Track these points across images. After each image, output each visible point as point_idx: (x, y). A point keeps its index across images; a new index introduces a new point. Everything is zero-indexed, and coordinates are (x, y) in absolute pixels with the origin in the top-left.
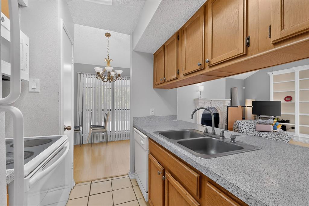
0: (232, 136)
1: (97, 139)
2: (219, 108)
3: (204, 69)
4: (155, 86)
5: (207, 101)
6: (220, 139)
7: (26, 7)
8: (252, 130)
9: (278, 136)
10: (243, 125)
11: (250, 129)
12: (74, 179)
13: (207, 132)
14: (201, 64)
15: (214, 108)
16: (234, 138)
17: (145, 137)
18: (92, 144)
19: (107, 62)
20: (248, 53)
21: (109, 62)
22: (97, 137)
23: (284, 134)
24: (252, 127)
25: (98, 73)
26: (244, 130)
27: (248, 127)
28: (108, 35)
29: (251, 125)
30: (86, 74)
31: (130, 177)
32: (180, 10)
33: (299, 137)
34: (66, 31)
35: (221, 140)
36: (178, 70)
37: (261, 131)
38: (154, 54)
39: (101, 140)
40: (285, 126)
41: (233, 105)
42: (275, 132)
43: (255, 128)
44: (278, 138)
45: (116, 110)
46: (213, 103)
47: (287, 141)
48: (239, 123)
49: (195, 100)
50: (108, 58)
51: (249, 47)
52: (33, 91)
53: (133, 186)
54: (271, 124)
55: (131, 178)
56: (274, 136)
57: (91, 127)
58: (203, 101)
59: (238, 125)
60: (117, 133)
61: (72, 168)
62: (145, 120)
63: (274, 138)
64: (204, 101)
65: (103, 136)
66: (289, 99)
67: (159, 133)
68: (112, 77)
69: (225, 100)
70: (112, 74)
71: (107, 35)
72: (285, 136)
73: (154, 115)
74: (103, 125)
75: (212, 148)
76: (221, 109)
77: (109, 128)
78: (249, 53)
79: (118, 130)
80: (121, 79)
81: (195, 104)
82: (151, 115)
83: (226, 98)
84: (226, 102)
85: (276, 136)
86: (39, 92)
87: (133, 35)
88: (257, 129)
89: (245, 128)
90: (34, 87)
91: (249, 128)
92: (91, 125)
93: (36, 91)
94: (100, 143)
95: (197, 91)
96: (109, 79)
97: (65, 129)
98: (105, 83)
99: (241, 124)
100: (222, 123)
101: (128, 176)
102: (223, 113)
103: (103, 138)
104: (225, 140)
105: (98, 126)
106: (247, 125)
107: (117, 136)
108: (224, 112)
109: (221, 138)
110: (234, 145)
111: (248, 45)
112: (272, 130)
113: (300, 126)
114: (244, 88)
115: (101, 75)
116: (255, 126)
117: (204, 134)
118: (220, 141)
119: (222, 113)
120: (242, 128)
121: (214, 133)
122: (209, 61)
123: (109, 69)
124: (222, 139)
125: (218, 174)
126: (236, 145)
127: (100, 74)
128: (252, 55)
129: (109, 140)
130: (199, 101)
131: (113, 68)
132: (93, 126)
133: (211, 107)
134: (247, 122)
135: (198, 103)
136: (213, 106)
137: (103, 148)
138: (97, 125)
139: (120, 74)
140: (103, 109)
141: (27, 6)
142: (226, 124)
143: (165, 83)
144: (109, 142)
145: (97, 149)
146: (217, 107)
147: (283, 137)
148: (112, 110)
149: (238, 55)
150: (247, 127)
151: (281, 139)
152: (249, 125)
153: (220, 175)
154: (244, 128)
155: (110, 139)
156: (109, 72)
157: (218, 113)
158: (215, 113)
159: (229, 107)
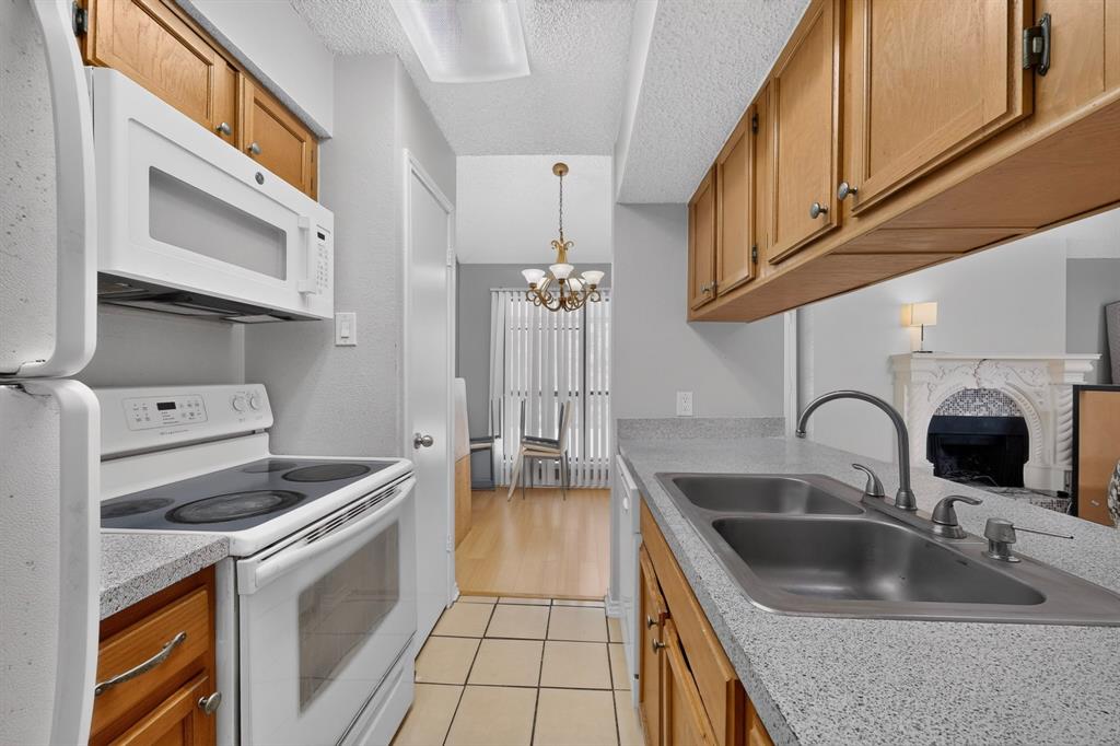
0: (992, 530)
1: (540, 477)
2: (1023, 393)
3: (838, 228)
4: (692, 313)
5: (956, 364)
6: (930, 533)
7: (330, 138)
12: (456, 580)
13: (877, 496)
14: (824, 211)
15: (998, 393)
16: (1006, 539)
17: (633, 486)
18: (524, 491)
19: (557, 251)
20: (1039, 107)
21: (563, 250)
22: (540, 471)
25: (533, 286)
28: (561, 170)
30: (512, 292)
31: (608, 609)
32: (740, 17)
34: (422, 178)
35: (939, 541)
36: (755, 249)
38: (690, 205)
39: (549, 480)
41: (1114, 380)
45: (592, 393)
46: (985, 370)
49: (892, 360)
50: (562, 240)
51: (1044, 72)
52: (342, 342)
53: (609, 642)
55: (609, 613)
57: (522, 442)
58: (933, 366)
60: (596, 464)
61: (448, 552)
62: (659, 431)
64: (941, 363)
65: (557, 471)
67: (676, 481)
68: (574, 293)
69: (1062, 361)
70: (575, 284)
71: (559, 170)
73: (690, 413)
74: (556, 438)
75: (887, 567)
76: (1038, 400)
77: (572, 447)
78: (1047, 104)
79: (600, 456)
80: (599, 300)
81: (895, 377)
82: (680, 412)
83: (1068, 352)
84: (1068, 366)
86: (354, 346)
87: (616, 151)
90: (345, 333)
92: (522, 436)
93: (348, 342)
94: (548, 491)
95: (903, 325)
96: (562, 303)
97: (417, 443)
98: (555, 313)
100: (1043, 461)
101: (602, 604)
102: (1051, 419)
103: (557, 477)
104: (955, 542)
105: (542, 440)
107: (603, 473)
108: (1055, 412)
109: (938, 529)
110: (1001, 575)
111: (1037, 66)
115: (540, 290)
117: (862, 502)
118: (929, 545)
119: (1041, 416)
121: (910, 504)
122: (854, 192)
123: (560, 270)
124: (943, 535)
125: (780, 700)
126: (1010, 579)
127: (538, 288)
128: (1060, 110)
129: (572, 484)
130: (914, 365)
131: (572, 268)
132: (528, 438)
133: (976, 391)
135: (910, 373)
136: (987, 385)
137: (556, 507)
138: (540, 437)
139: (597, 283)
140: (556, 390)
141: (331, 134)
142: (1070, 468)
143: (718, 301)
144: (575, 489)
145: (537, 506)
146: (1014, 387)
148: (581, 395)
149: (984, 128)
153: (785, 709)
155: (576, 482)
156: (562, 281)
157: (1018, 415)
158: (1005, 415)
159: (1088, 392)
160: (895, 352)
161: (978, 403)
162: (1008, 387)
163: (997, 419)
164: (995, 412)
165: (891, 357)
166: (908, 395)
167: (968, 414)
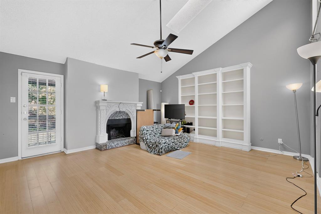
2: (130, 112)
5: (113, 104)
8: (158, 135)
9: (177, 140)
10: (147, 131)
11: (156, 135)
15: (125, 112)
23: (184, 137)
24: (158, 132)
26: (149, 137)
27: (154, 132)
29: (158, 130)
33: (197, 138)
37: (165, 136)
40: (189, 128)
42: (177, 136)
43: (161, 133)
44: (177, 142)
46: (121, 106)
47: (186, 144)
48: (144, 129)
54: (173, 128)
56: (173, 141)
59: (143, 131)
63: (173, 143)
64: (109, 104)
66: (192, 102)
69: (137, 103)
72: (184, 140)
76: (133, 114)
81: (97, 108)
85: (176, 141)
88: (162, 134)
89: (150, 134)
91: (154, 134)
99: (145, 130)
100: (134, 129)
106: (152, 131)
112: (174, 134)
113: (198, 128)
114: (161, 91)
116: (161, 131)
119: (134, 118)
120: (147, 134)
130: (101, 104)
133: (119, 112)
134: (153, 127)
135: (100, 106)
136: (121, 110)
146: (128, 110)
147: (182, 140)
150: (152, 132)
151: (180, 143)
152: (155, 130)
154: (148, 134)
157: (129, 118)
158: (126, 118)
159: (139, 111)
160: (97, 100)
161: (120, 115)
162: (126, 110)
163: (125, 119)
164: (124, 117)
165: (96, 101)
166: (100, 113)
167: (117, 118)
